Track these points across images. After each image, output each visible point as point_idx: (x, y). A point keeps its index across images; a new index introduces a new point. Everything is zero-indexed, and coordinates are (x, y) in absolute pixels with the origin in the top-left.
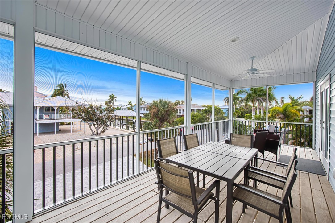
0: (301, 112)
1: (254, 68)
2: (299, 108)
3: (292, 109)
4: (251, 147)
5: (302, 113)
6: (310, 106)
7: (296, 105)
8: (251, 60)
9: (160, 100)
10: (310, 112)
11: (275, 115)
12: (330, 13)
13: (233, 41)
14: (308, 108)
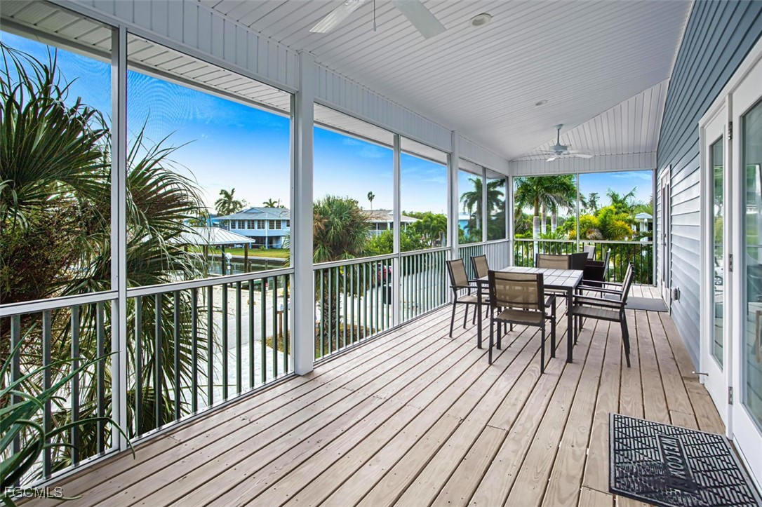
0: (632, 226)
1: (561, 144)
2: (630, 217)
3: (618, 220)
4: (570, 268)
5: (634, 228)
6: (648, 213)
7: (624, 212)
8: (556, 129)
9: (329, 198)
10: (650, 226)
11: (585, 233)
12: (669, 79)
13: (538, 104)
14: (645, 217)
